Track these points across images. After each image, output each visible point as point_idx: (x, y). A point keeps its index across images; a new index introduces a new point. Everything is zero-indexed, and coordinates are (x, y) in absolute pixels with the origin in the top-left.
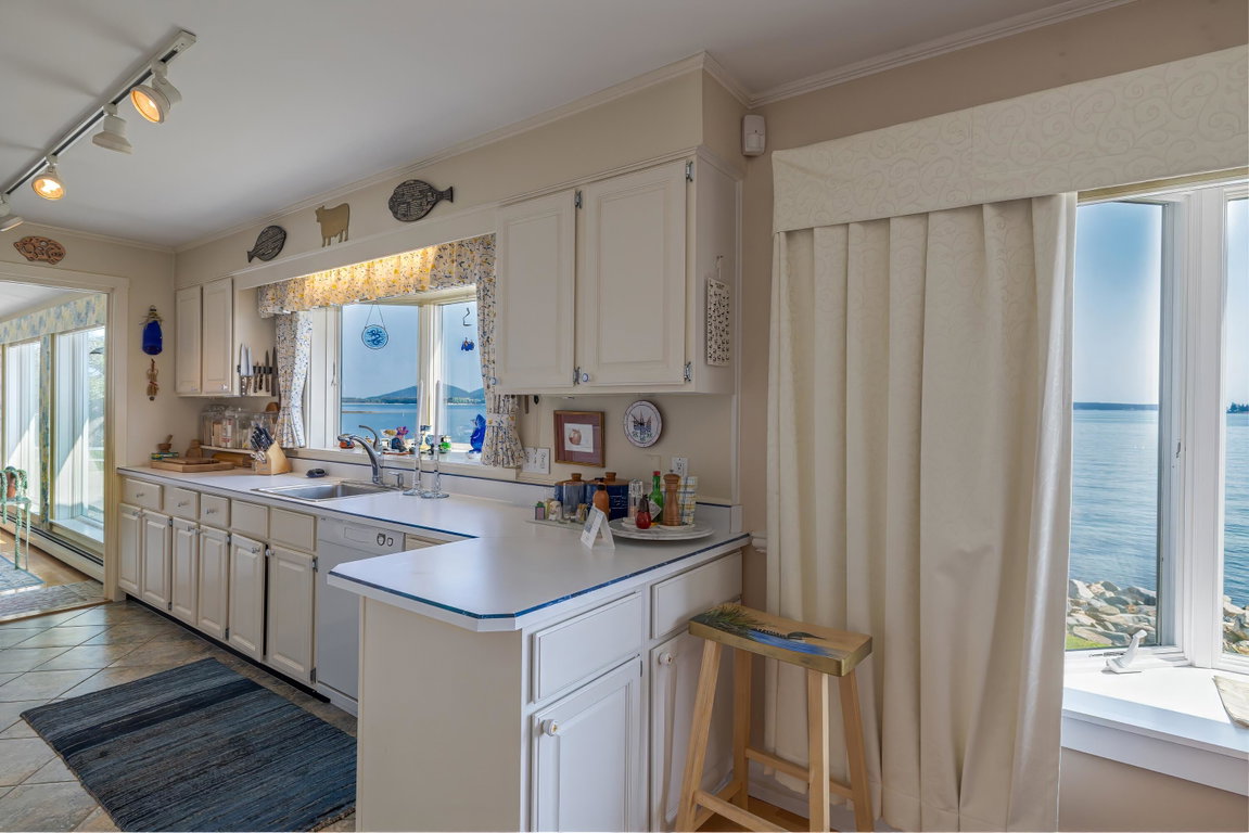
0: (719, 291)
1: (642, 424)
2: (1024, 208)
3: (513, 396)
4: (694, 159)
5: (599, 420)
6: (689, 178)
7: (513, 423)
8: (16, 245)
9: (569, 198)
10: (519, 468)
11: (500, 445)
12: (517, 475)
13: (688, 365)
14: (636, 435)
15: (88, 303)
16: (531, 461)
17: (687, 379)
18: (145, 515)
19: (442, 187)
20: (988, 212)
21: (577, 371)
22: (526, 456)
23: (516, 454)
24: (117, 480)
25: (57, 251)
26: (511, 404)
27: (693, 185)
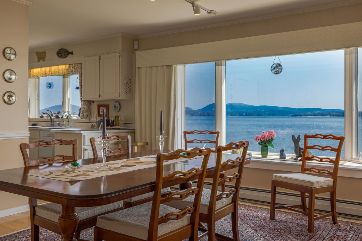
0: (127, 78)
1: (116, 107)
2: (170, 67)
3: (87, 101)
4: (121, 52)
5: (107, 107)
6: (120, 56)
7: (88, 108)
9: (98, 57)
10: (90, 119)
11: (84, 113)
12: (89, 121)
13: (119, 93)
14: (114, 109)
16: (92, 117)
17: (119, 96)
19: (70, 51)
20: (165, 67)
21: (99, 95)
22: (91, 116)
23: (89, 115)
26: (87, 103)
27: (121, 57)
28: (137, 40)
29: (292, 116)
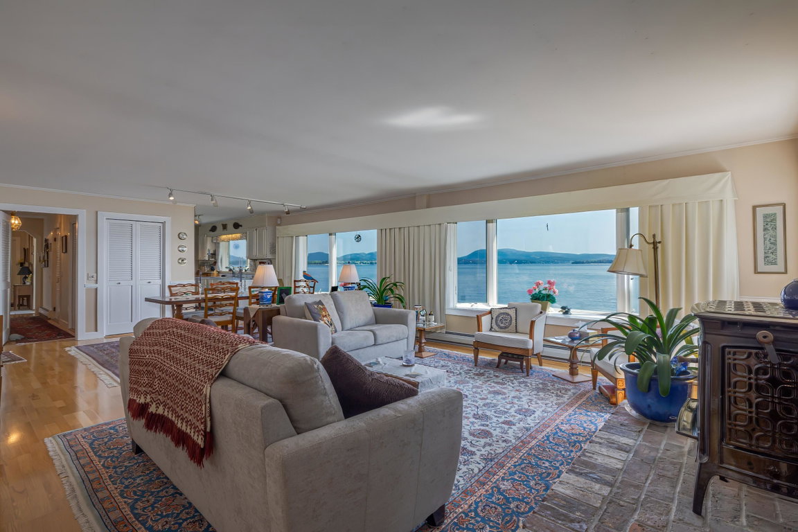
19: (240, 224)
28: (280, 218)
29: (573, 263)
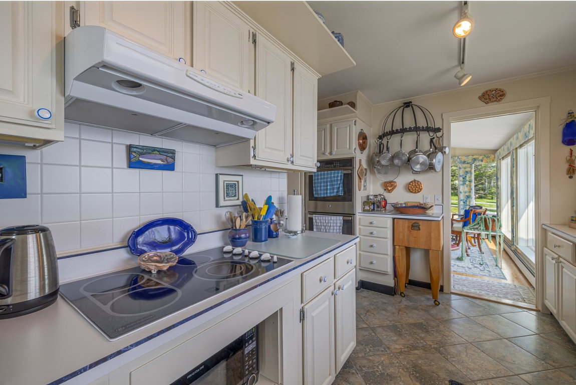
8: (480, 98)
15: (530, 125)
18: (561, 262)
24: (543, 233)
25: (501, 93)
